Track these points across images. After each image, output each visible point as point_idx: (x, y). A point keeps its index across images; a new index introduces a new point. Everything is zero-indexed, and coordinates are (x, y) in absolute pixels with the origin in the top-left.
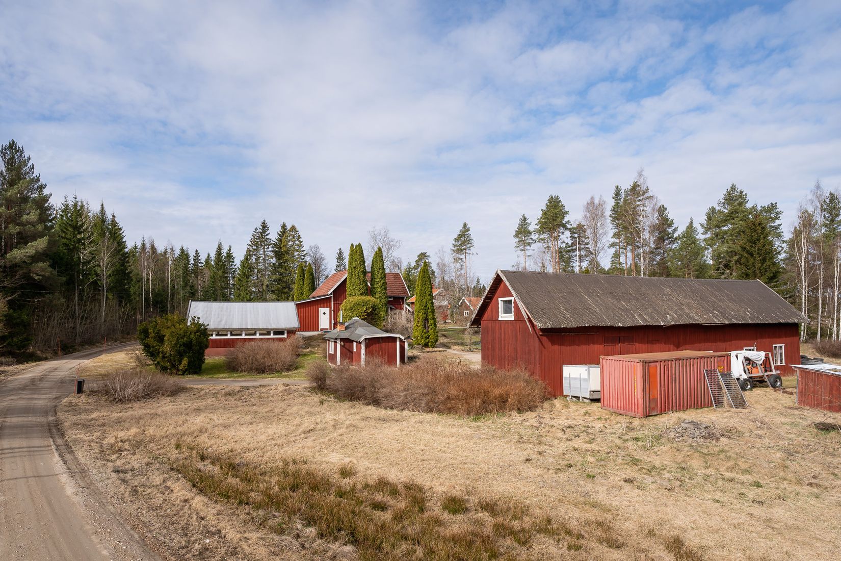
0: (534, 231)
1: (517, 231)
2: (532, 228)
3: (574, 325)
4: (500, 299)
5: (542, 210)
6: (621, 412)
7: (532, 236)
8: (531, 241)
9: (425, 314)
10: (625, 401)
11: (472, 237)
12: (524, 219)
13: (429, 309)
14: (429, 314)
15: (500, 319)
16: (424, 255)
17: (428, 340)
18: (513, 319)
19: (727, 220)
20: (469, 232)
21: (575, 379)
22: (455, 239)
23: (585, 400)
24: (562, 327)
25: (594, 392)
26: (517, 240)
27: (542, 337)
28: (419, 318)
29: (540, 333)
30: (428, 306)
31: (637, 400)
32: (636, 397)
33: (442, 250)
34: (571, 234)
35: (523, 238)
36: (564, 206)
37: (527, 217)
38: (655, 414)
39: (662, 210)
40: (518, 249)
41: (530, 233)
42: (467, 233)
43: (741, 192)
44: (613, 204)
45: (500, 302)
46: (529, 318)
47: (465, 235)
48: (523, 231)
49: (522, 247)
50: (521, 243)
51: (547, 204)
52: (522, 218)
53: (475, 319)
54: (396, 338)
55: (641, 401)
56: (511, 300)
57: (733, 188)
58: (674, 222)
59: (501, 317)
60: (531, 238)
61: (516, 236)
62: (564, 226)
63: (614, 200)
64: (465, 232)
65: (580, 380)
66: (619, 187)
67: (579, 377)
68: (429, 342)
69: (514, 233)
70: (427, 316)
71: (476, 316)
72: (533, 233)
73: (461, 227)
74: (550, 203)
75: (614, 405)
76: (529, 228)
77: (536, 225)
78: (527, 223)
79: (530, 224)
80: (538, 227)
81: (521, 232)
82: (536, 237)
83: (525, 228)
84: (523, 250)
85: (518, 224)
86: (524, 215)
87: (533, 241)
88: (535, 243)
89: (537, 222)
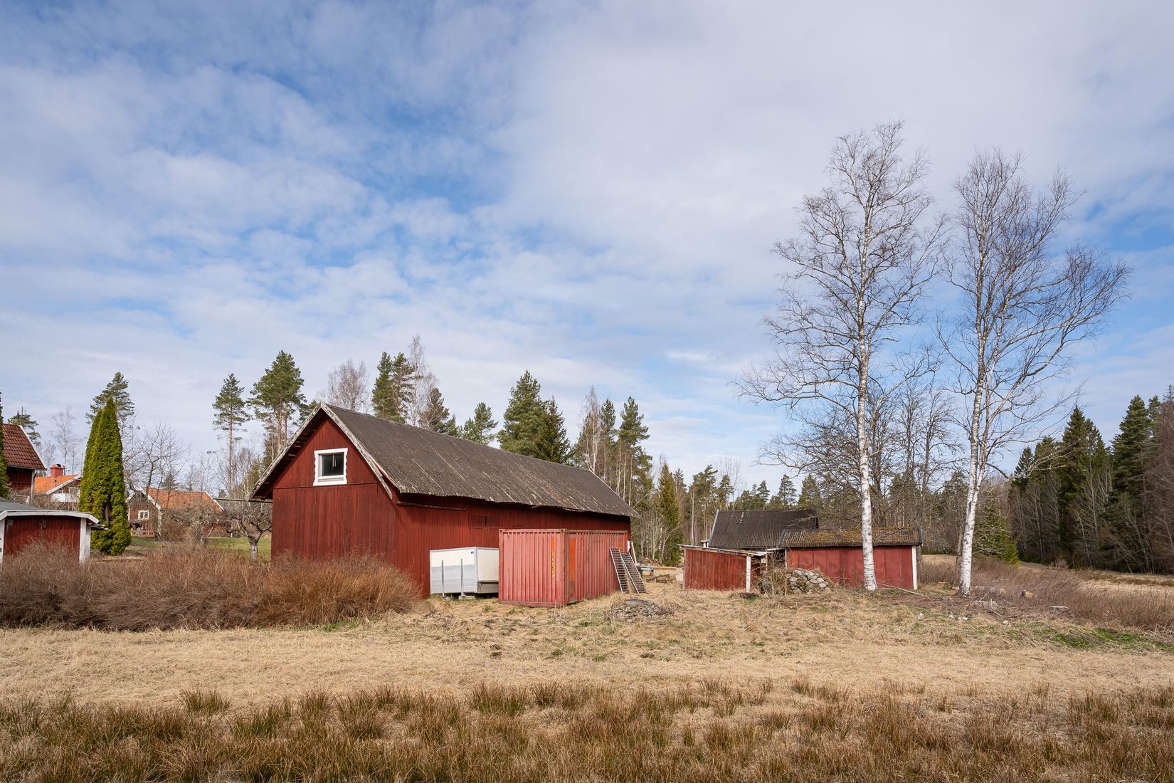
0: (248, 402)
1: (218, 398)
2: (244, 397)
3: (442, 493)
4: (317, 453)
5: (267, 370)
6: (531, 603)
7: (245, 409)
8: (242, 416)
9: (105, 493)
10: (537, 588)
11: (132, 398)
12: (232, 382)
13: (114, 484)
14: (115, 494)
15: (316, 484)
16: (24, 419)
17: (110, 541)
18: (345, 482)
19: (520, 413)
20: (125, 390)
21: (453, 568)
22: (98, 398)
23: (468, 597)
24: (430, 493)
25: (483, 583)
26: (219, 412)
27: (400, 508)
28: (92, 501)
29: (399, 502)
30: (113, 480)
31: (556, 585)
32: (554, 580)
33: (68, 414)
34: (301, 414)
35: (230, 409)
36: (300, 372)
37: (237, 378)
38: (574, 602)
39: (435, 395)
40: (220, 426)
41: (242, 404)
42: (122, 391)
43: (536, 382)
44: (378, 376)
45: (316, 456)
46: (384, 477)
47: (117, 394)
48: (229, 400)
49: (225, 425)
50: (225, 418)
51: (274, 363)
52: (229, 379)
53: (263, 485)
54: (78, 519)
55: (560, 585)
56: (342, 454)
57: (527, 376)
58: (449, 412)
59: (319, 481)
60: (242, 412)
61: (218, 406)
62: (296, 401)
63: (379, 372)
64: (118, 389)
65: (462, 569)
66: (387, 355)
67: (460, 564)
68: (112, 544)
69: (215, 401)
70: (110, 497)
71: (266, 480)
72: (246, 405)
73: (111, 378)
74: (281, 362)
75: (519, 595)
76: (240, 397)
77: (251, 393)
78: (237, 388)
79: (242, 390)
80: (256, 396)
81: (227, 401)
82: (250, 411)
83: (233, 396)
84: (228, 429)
85: (221, 388)
86: (232, 375)
87: (247, 416)
88: (249, 419)
89: (253, 388)
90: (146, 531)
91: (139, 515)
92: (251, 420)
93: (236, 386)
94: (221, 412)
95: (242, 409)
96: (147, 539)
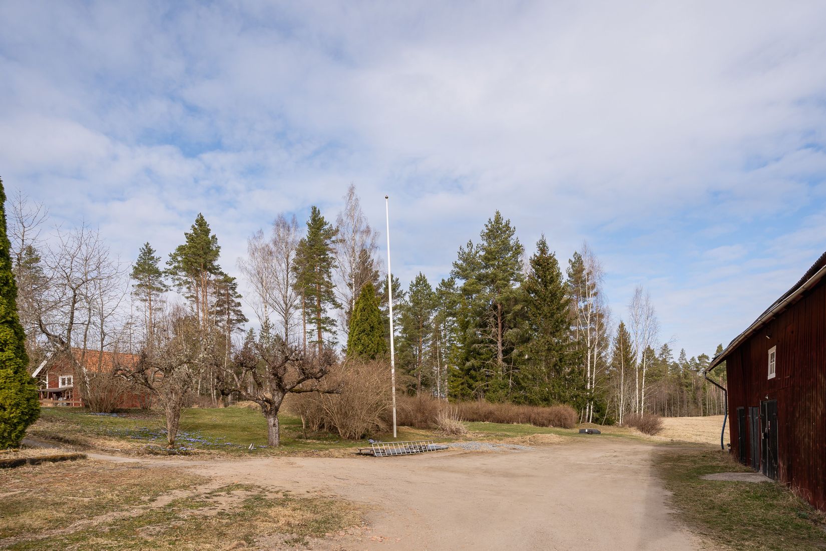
0: (165, 272)
1: (135, 268)
2: (161, 266)
7: (162, 279)
8: (160, 286)
11: (46, 272)
12: (148, 251)
20: (38, 264)
26: (136, 282)
35: (147, 279)
36: (216, 240)
37: (152, 248)
40: (138, 297)
41: (160, 274)
48: (146, 269)
49: (144, 295)
50: (143, 288)
52: (145, 248)
60: (160, 282)
61: (135, 276)
69: (132, 271)
72: (163, 275)
76: (157, 266)
77: (167, 264)
78: (153, 257)
79: (158, 259)
80: (172, 267)
81: (144, 270)
82: (168, 281)
83: (150, 265)
84: (146, 300)
85: (137, 257)
86: (148, 244)
87: (165, 286)
88: (167, 290)
89: (169, 259)
90: (70, 402)
91: (60, 381)
92: (169, 291)
93: (152, 255)
94: (139, 283)
95: (161, 279)
96: (74, 410)
